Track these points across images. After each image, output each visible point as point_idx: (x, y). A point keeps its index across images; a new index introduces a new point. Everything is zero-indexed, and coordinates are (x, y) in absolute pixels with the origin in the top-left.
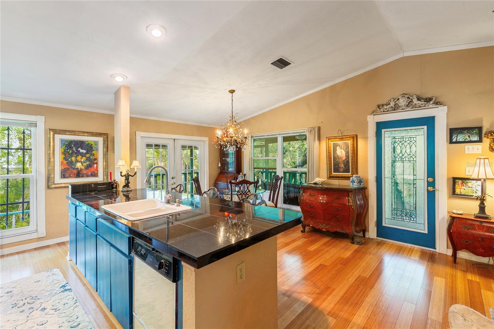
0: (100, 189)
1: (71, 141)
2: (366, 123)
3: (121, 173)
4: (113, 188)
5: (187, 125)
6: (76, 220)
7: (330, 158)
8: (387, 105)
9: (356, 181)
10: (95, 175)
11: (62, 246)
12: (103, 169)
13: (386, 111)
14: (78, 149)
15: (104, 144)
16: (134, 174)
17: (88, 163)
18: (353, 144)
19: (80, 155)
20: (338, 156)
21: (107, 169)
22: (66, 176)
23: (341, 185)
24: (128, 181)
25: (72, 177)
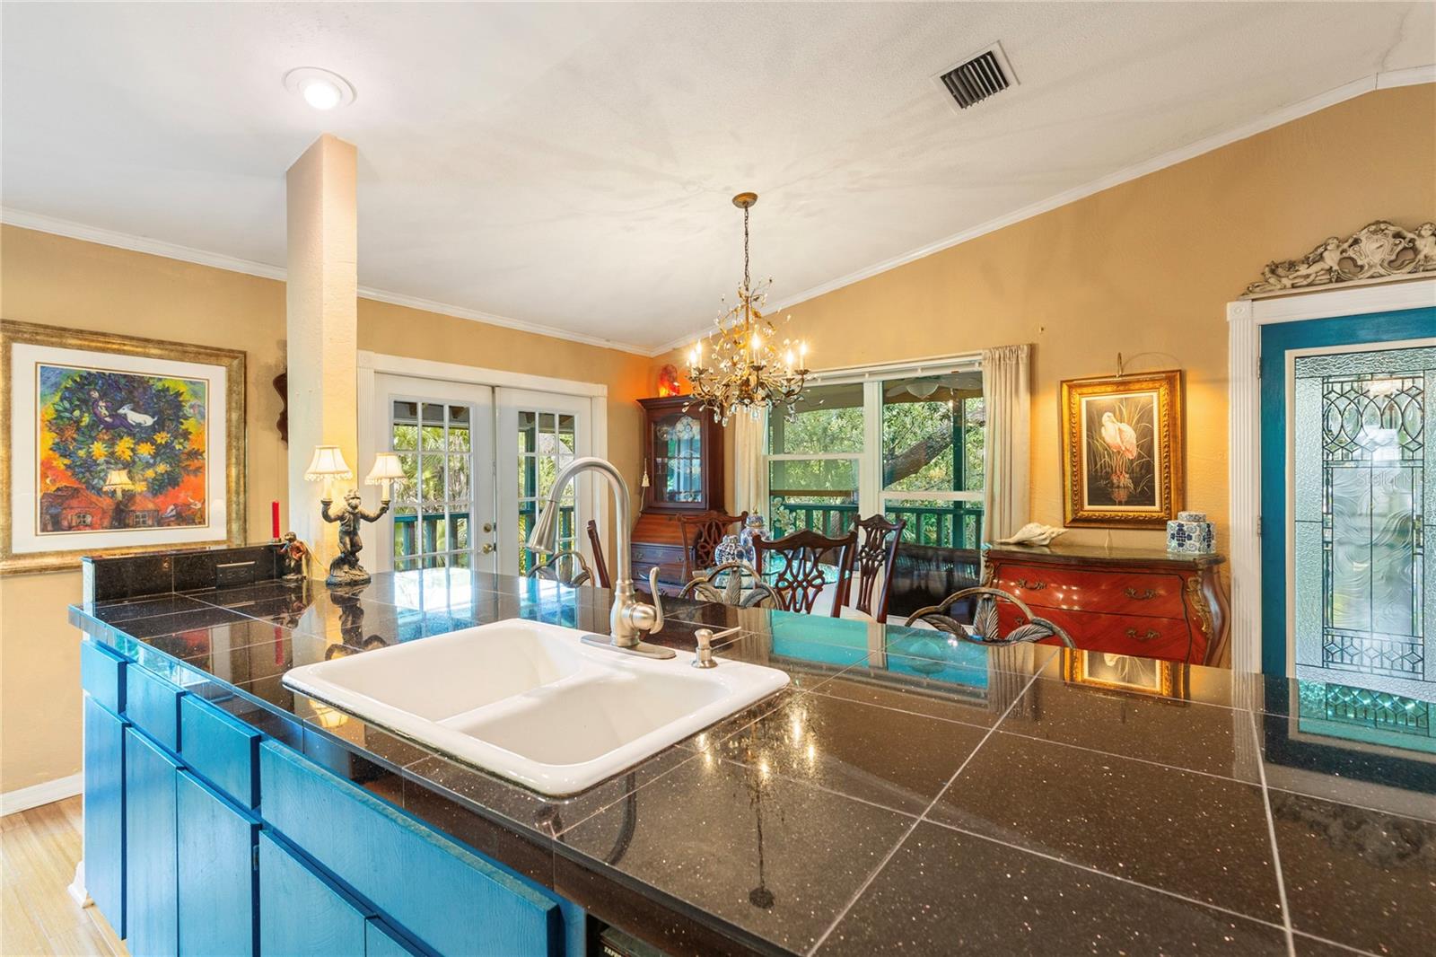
0: (230, 576)
1: (89, 373)
2: (1221, 330)
3: (327, 504)
4: (283, 571)
5: (538, 338)
6: (124, 726)
7: (1076, 455)
8: (1307, 261)
9: (1198, 533)
10: (189, 517)
11: (47, 822)
12: (228, 491)
13: (1305, 283)
14: (121, 411)
15: (230, 392)
16: (378, 512)
17: (162, 468)
18: (1171, 405)
19: (129, 435)
20: (1107, 448)
21: (245, 491)
22: (65, 523)
23: (1117, 549)
24: (351, 541)
25: (91, 526)
